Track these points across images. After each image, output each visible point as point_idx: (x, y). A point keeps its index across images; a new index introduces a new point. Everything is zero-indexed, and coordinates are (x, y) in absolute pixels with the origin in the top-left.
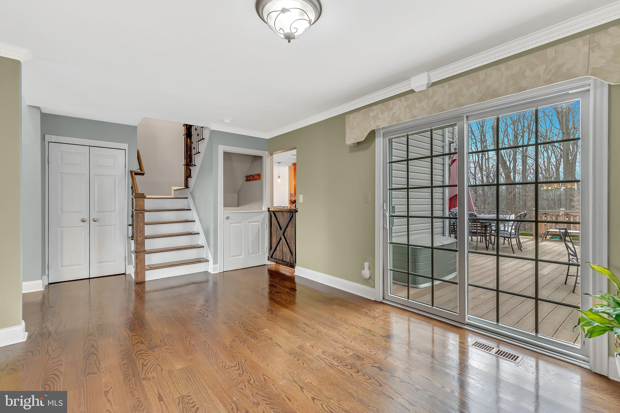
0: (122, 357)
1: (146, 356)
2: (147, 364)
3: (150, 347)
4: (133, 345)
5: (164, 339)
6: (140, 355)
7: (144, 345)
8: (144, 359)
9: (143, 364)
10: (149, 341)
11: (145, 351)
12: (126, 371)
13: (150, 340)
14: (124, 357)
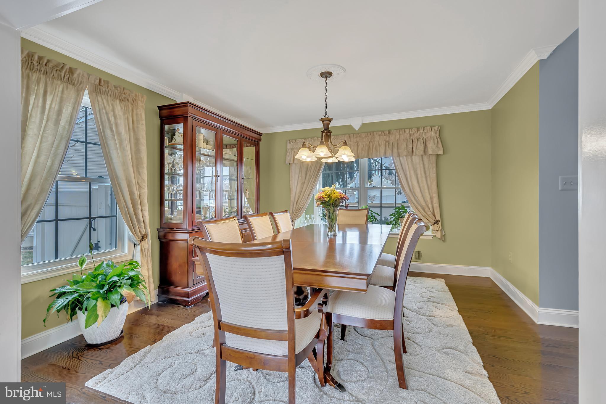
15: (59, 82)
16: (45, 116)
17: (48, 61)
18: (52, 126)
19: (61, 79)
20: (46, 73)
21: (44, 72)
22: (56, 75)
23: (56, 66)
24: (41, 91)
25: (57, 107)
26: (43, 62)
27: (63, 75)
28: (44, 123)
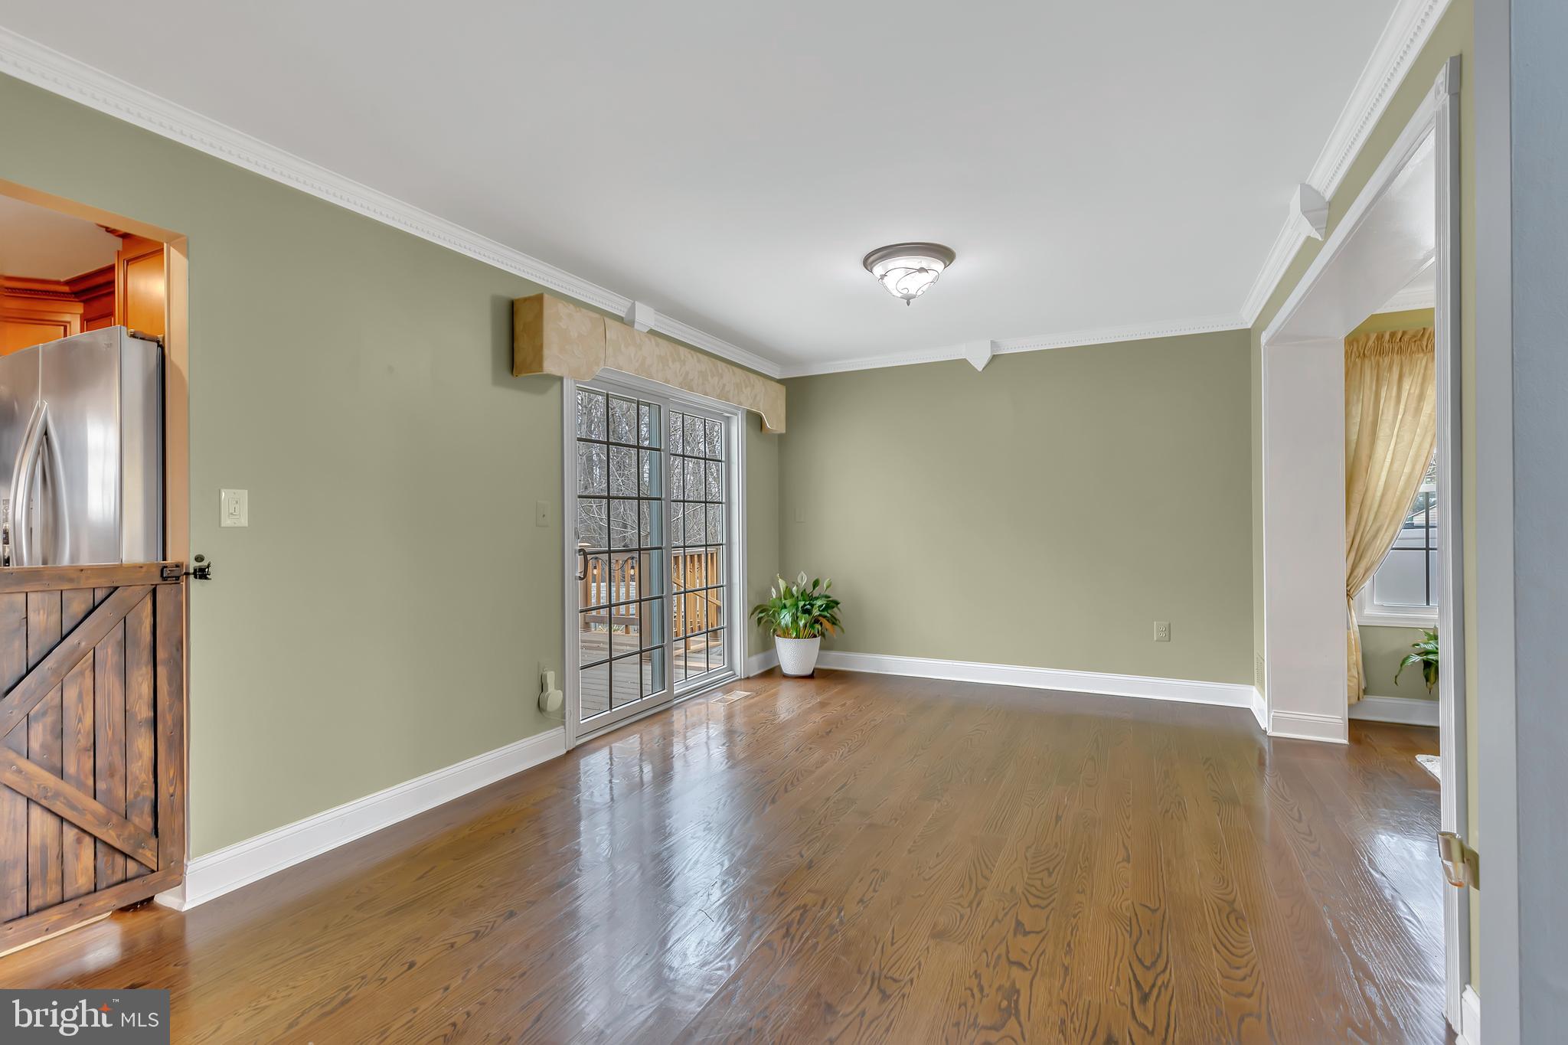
0: (1080, 912)
1: (1033, 886)
2: (1043, 870)
3: (1012, 904)
4: (1041, 931)
5: (966, 905)
6: (1044, 896)
7: (1019, 918)
8: (1042, 884)
9: (1050, 874)
10: (1000, 922)
11: (1027, 900)
12: (1084, 878)
13: (996, 924)
14: (1077, 911)
15: (1421, 355)
16: (1402, 406)
17: (1404, 333)
18: (1411, 418)
19: (1423, 350)
20: (1400, 351)
21: (1398, 351)
22: (1414, 349)
23: (1414, 336)
24: (1395, 376)
25: (1417, 392)
26: (1396, 338)
27: (1425, 343)
28: (1400, 417)
